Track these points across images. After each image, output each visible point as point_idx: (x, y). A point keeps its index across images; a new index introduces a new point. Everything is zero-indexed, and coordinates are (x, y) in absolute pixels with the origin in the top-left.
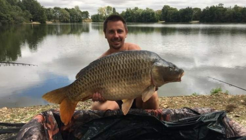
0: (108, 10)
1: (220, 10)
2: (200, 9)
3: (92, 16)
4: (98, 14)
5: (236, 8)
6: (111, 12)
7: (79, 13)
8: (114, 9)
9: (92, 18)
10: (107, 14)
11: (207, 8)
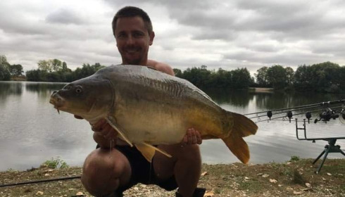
0: (55, 65)
1: (203, 73)
2: (180, 71)
3: (27, 72)
4: (39, 70)
5: (221, 71)
6: (61, 67)
7: (5, 66)
8: (64, 64)
9: (27, 75)
10: (53, 71)
11: (188, 69)
